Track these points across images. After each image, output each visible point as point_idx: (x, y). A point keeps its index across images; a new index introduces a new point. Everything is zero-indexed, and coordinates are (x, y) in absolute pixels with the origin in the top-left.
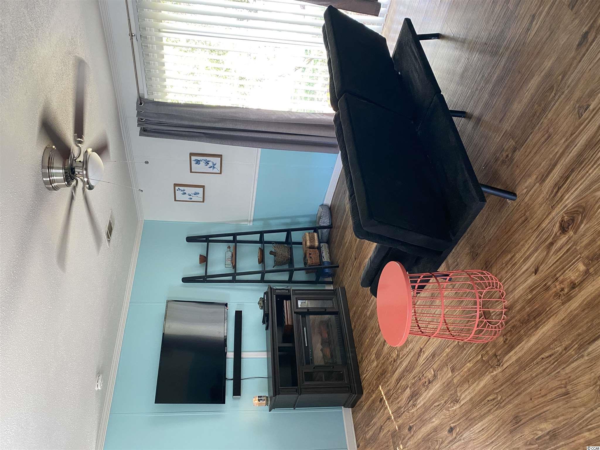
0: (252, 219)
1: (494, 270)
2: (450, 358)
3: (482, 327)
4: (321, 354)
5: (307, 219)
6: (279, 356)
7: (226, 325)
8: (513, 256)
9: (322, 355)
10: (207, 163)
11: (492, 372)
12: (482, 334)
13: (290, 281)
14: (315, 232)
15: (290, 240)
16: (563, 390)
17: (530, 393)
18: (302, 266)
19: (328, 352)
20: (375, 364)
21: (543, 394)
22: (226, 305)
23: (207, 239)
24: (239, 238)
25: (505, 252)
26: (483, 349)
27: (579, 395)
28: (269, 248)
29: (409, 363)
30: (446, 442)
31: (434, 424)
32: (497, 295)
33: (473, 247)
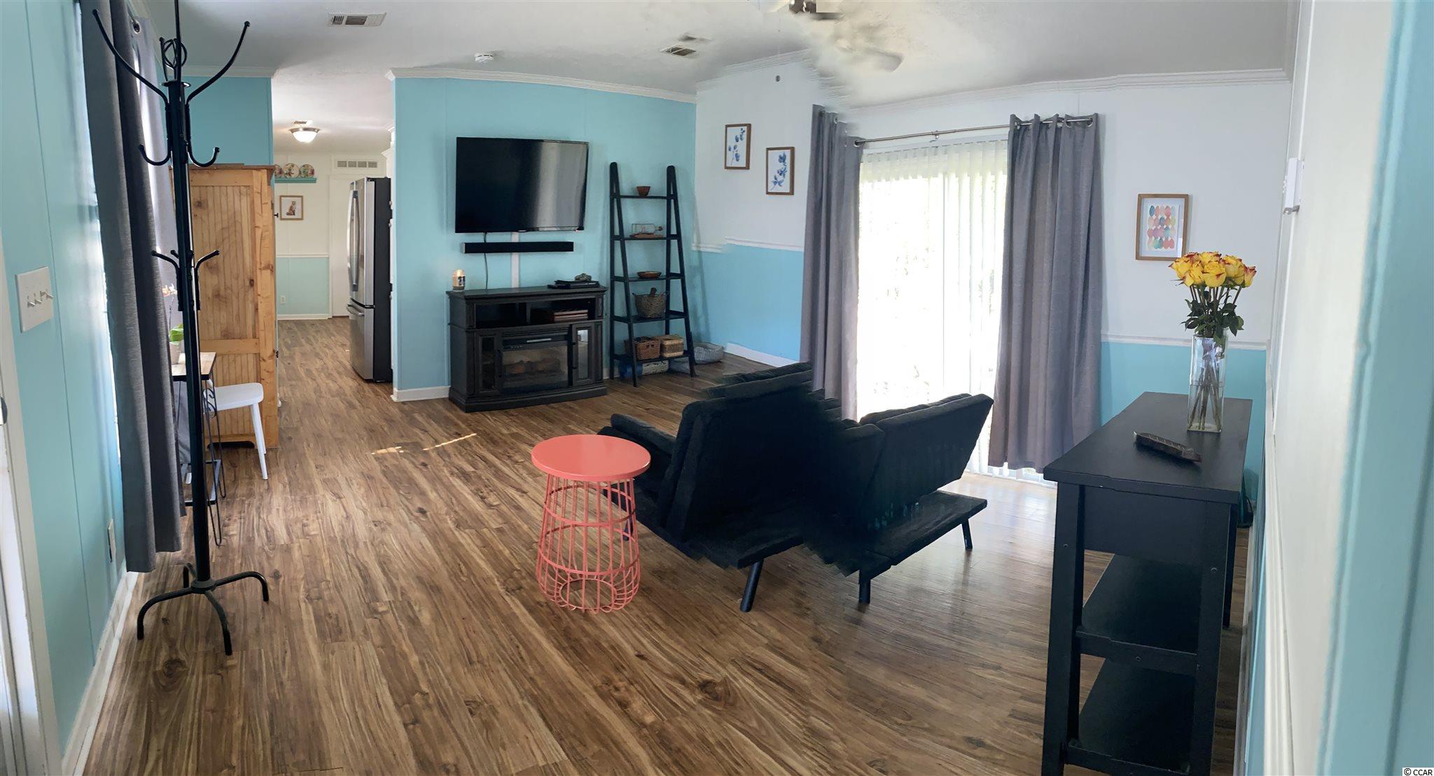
0: (702, 249)
1: (639, 600)
2: (515, 529)
3: (559, 577)
4: (517, 360)
5: (702, 329)
6: (514, 304)
7: (555, 229)
8: (660, 627)
9: (516, 362)
10: (782, 173)
11: (498, 580)
12: (549, 576)
13: (614, 318)
14: (685, 352)
15: (672, 316)
16: (475, 659)
17: (471, 619)
18: (636, 334)
19: (521, 370)
20: (505, 432)
21: (470, 633)
22: (581, 228)
23: (672, 196)
24: (674, 243)
25: (668, 619)
26: (528, 573)
27: (469, 676)
28: (660, 286)
29: (507, 475)
30: (407, 504)
31: (430, 493)
32: (606, 604)
33: (674, 572)
